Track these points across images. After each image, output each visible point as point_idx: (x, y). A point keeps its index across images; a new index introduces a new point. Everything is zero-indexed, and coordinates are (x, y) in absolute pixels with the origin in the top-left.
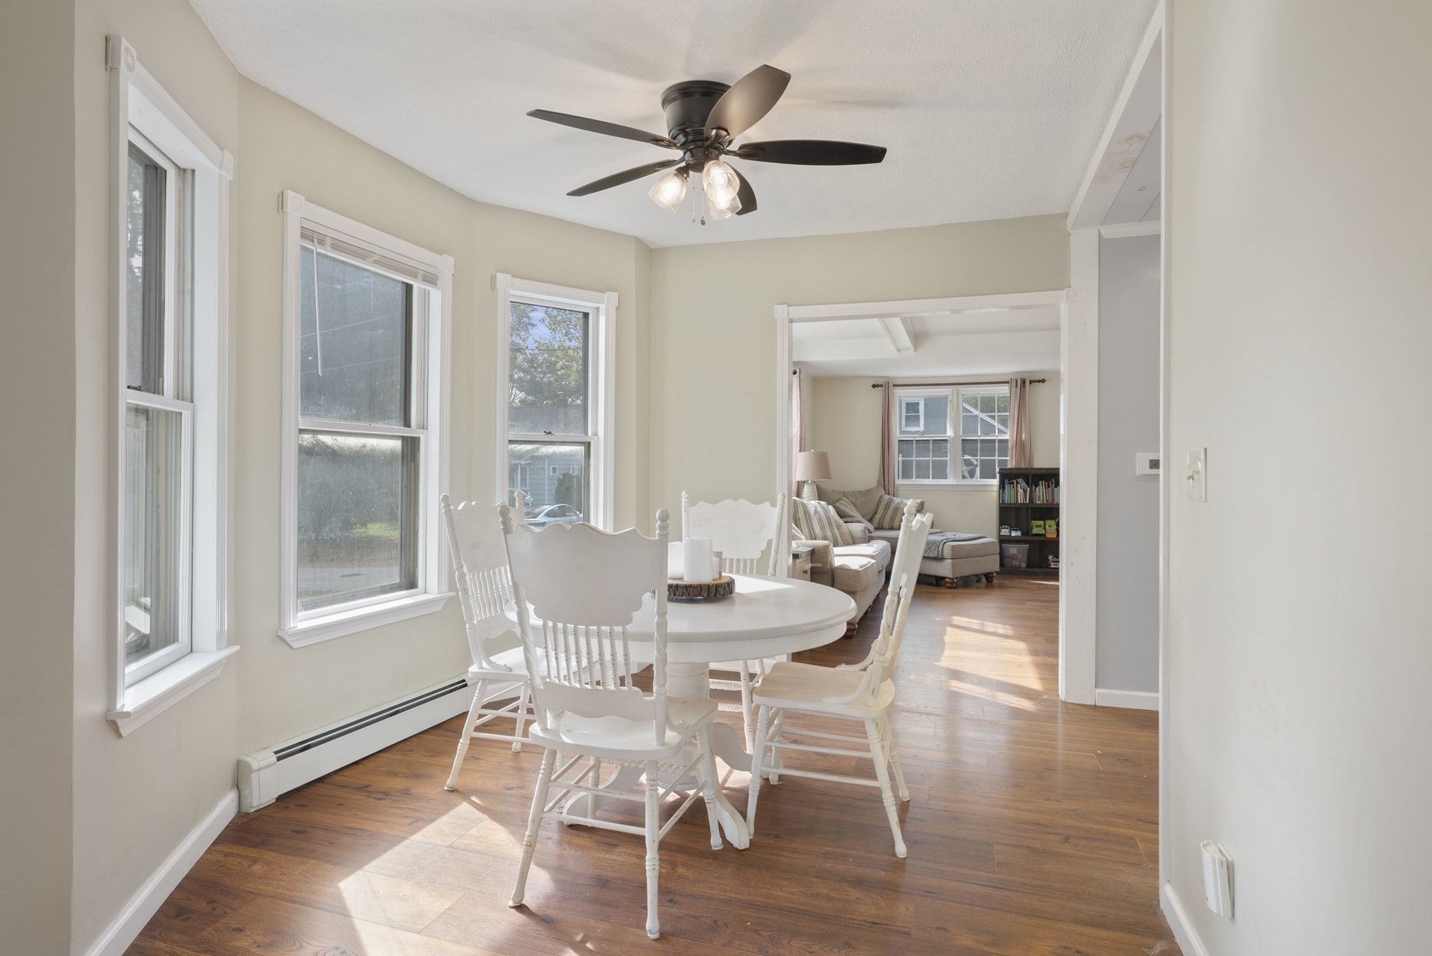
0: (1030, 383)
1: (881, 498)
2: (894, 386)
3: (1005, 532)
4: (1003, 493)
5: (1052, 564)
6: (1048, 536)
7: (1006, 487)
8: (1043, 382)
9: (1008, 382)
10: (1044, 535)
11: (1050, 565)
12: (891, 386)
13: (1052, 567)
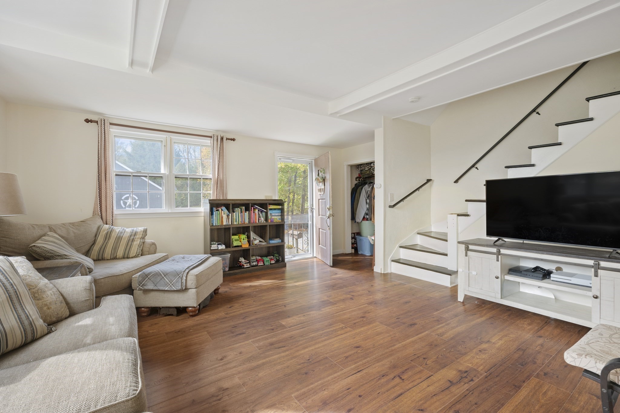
0: (226, 140)
1: (99, 228)
2: (111, 124)
3: (214, 247)
4: (212, 218)
5: (245, 265)
6: (243, 246)
7: (214, 213)
8: (234, 141)
9: (211, 137)
10: (241, 246)
11: (244, 265)
12: (107, 124)
13: (245, 267)
